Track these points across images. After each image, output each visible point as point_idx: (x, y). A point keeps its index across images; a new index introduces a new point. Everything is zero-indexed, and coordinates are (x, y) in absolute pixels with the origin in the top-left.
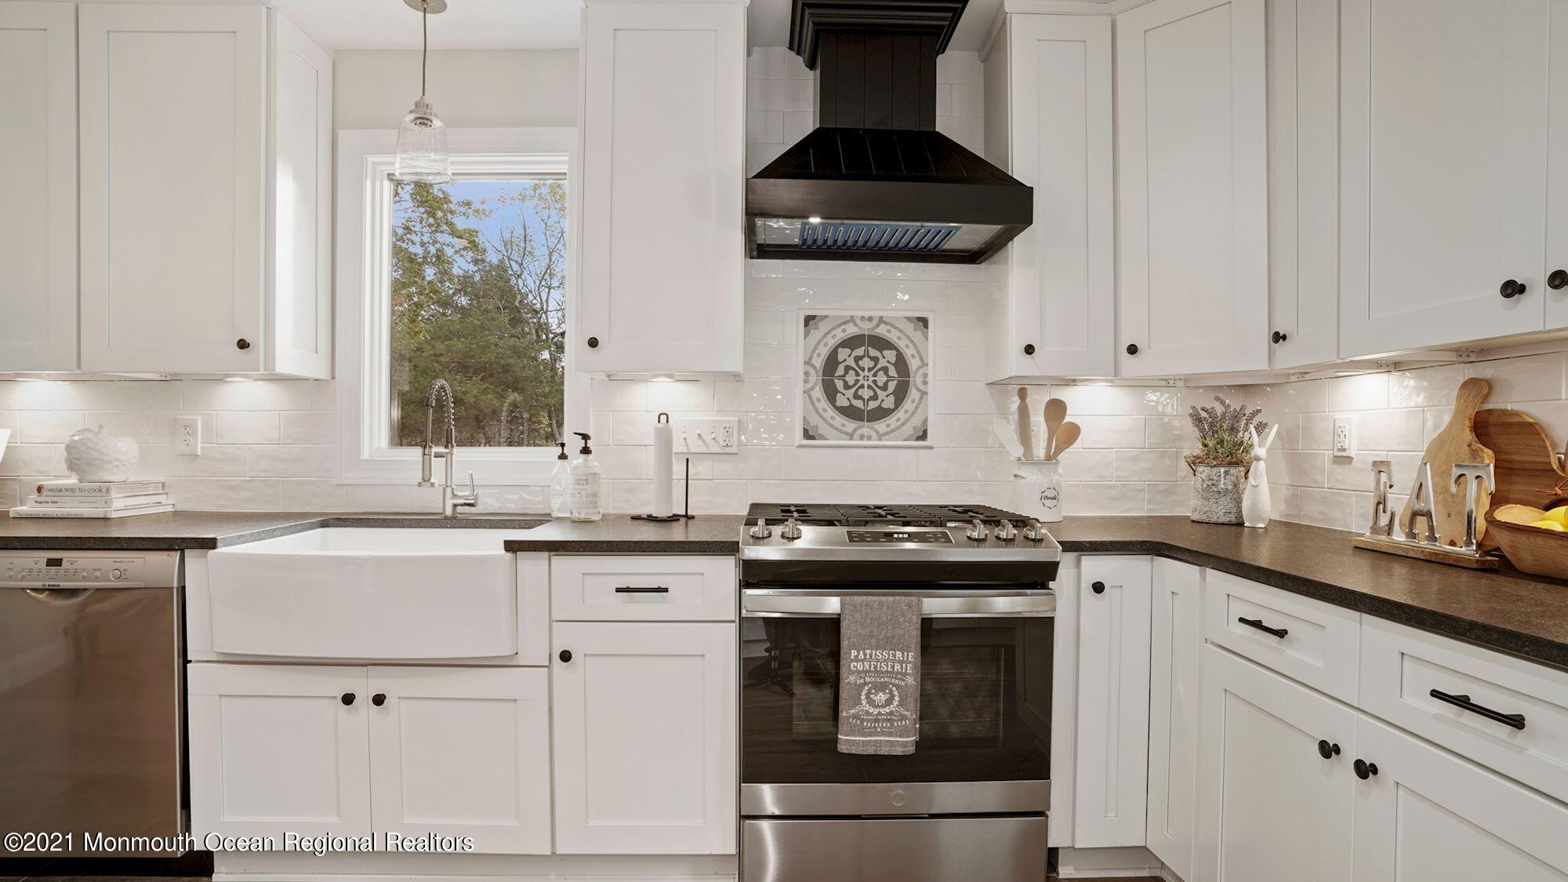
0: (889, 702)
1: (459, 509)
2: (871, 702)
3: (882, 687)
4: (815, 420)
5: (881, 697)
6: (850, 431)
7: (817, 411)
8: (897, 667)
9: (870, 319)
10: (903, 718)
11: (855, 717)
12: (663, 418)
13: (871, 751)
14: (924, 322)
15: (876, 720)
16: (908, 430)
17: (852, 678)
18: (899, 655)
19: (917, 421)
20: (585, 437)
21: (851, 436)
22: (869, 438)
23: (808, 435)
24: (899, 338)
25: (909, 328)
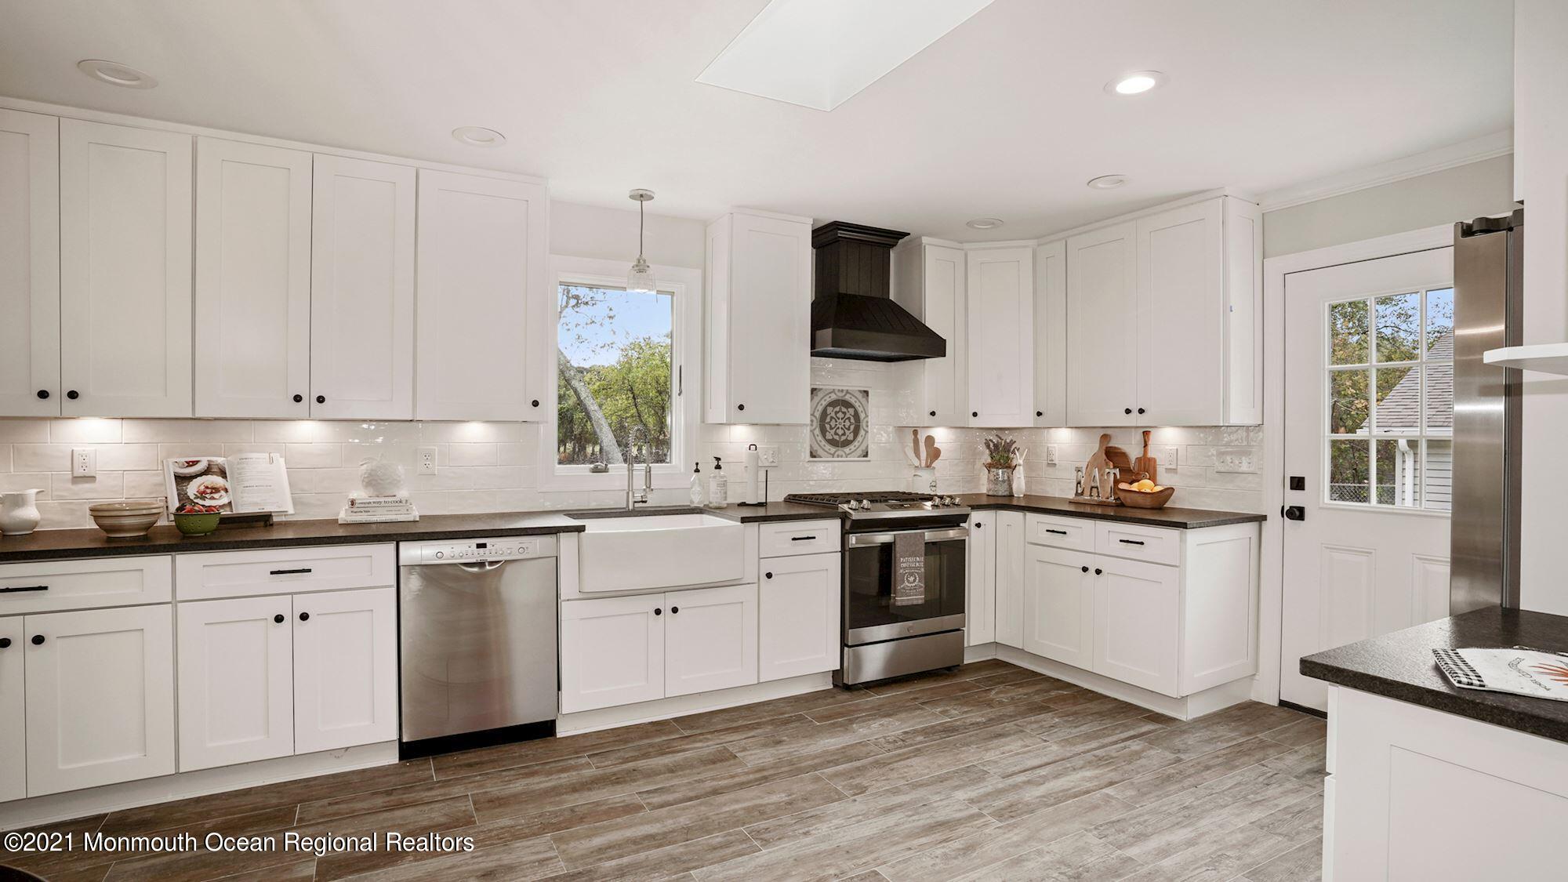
0: (914, 581)
1: (637, 505)
2: (908, 581)
3: (911, 574)
4: (816, 447)
5: (912, 579)
6: (833, 452)
7: (817, 441)
8: (917, 564)
9: (842, 391)
10: (921, 587)
11: (904, 588)
12: (753, 447)
13: (910, 603)
14: (866, 392)
15: (911, 590)
16: (859, 452)
17: (901, 571)
18: (918, 558)
19: (863, 447)
20: (718, 459)
21: (833, 456)
22: (842, 456)
23: (813, 455)
24: (856, 402)
25: (860, 396)
